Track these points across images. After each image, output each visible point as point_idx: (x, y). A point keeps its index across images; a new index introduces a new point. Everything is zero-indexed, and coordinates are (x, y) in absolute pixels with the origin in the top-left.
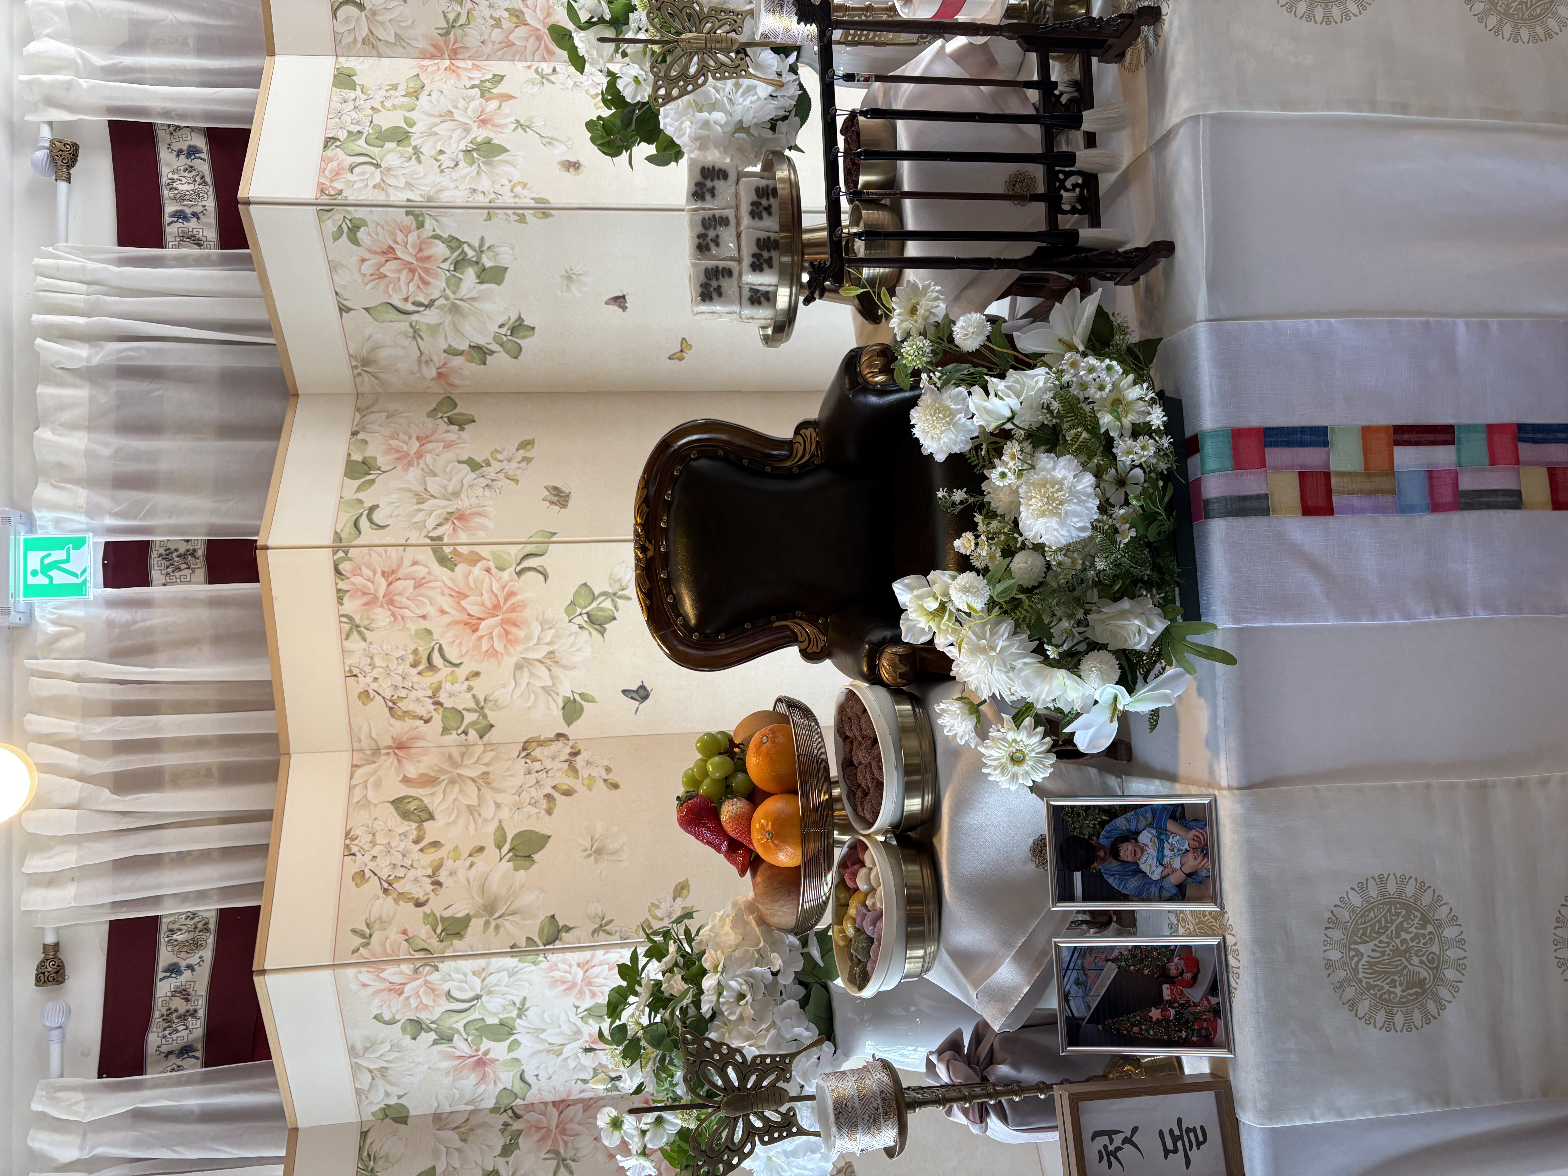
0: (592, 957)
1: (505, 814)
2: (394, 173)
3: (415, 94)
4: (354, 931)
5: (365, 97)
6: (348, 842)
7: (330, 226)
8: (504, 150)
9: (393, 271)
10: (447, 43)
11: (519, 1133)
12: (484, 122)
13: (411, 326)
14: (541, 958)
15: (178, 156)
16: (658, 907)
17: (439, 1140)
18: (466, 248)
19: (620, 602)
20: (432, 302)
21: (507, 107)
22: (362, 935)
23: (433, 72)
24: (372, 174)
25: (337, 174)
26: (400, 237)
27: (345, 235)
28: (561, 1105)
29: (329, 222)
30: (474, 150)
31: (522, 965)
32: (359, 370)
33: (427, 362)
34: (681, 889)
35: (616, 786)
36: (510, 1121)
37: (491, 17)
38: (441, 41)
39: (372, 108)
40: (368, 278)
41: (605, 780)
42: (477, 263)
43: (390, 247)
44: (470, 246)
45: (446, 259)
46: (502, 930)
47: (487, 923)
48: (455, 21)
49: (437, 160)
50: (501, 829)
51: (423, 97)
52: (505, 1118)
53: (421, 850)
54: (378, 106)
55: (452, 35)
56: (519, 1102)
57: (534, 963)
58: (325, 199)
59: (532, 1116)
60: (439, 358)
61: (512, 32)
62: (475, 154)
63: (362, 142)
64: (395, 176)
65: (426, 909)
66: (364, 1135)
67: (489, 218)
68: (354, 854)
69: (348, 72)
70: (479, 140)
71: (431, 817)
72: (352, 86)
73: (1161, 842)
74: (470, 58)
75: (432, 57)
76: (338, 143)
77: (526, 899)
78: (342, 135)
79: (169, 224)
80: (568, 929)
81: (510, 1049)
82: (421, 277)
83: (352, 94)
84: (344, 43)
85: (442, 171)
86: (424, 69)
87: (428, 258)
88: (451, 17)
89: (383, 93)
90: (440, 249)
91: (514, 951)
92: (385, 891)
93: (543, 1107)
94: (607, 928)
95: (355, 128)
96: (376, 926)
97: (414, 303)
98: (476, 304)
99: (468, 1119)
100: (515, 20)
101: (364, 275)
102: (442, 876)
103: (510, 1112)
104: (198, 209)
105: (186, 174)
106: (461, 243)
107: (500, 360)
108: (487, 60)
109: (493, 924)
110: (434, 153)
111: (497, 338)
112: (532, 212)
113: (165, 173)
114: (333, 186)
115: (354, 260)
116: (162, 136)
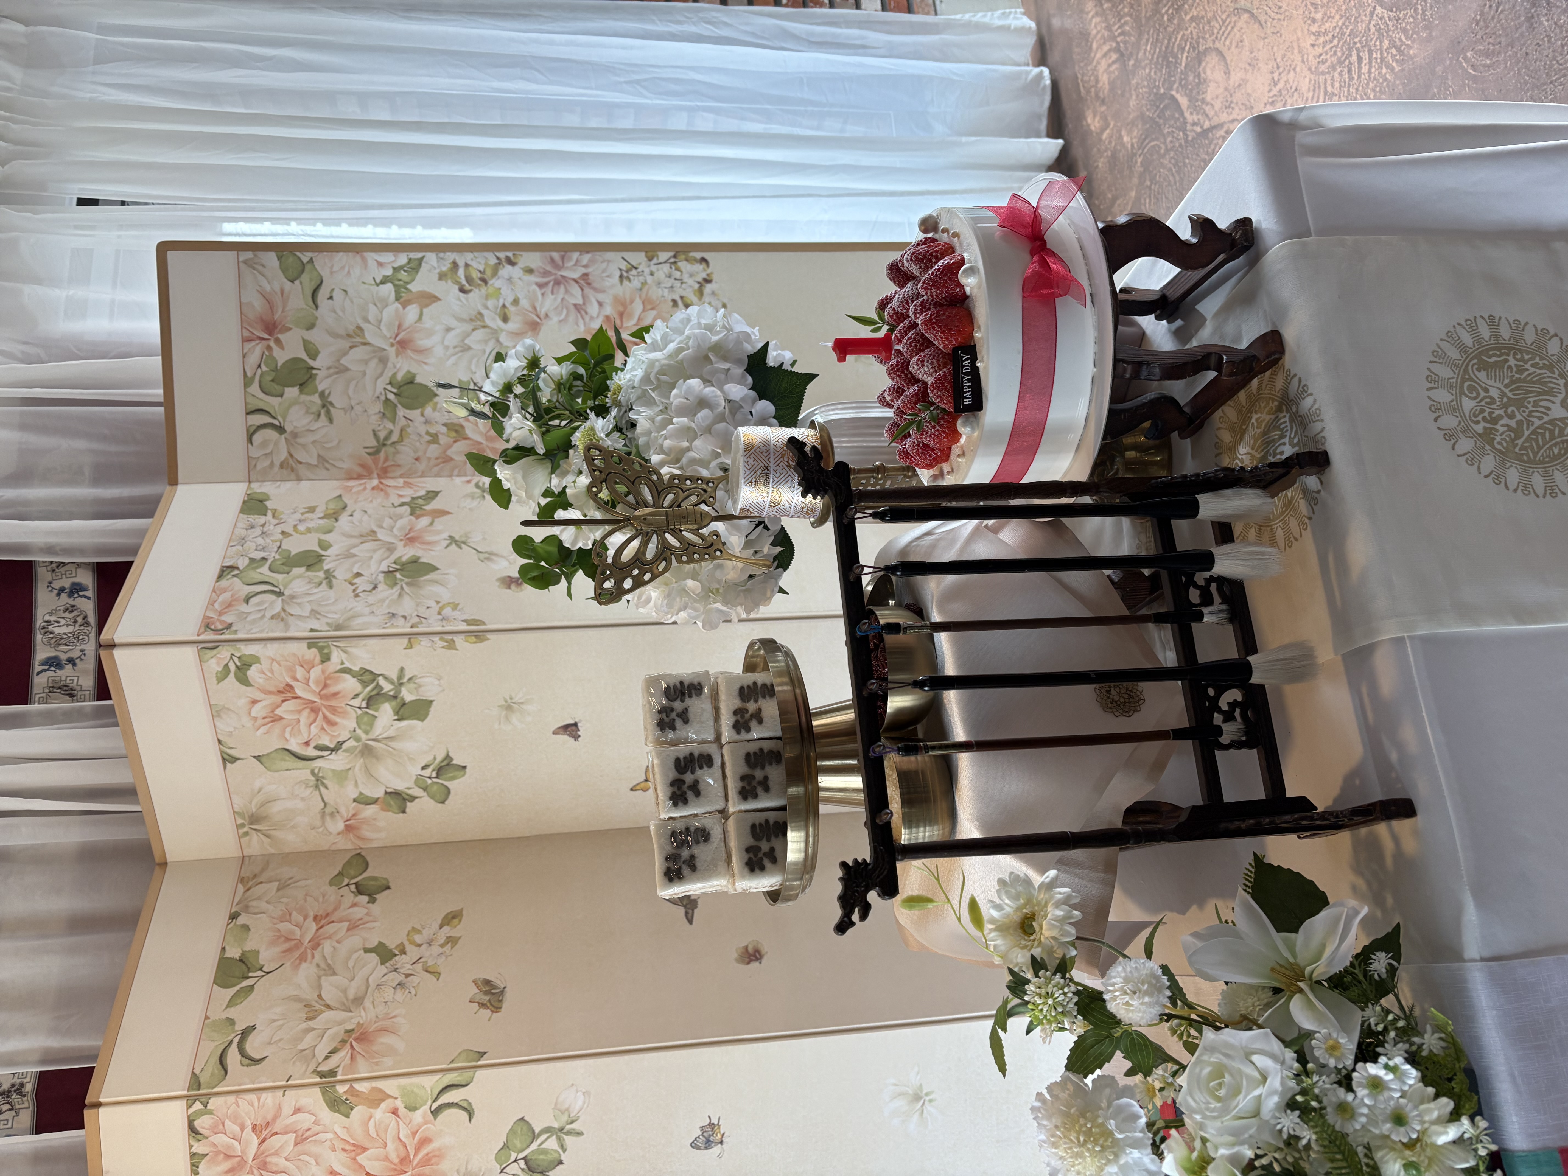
2: (299, 601)
3: (335, 516)
5: (276, 522)
7: (214, 665)
8: (433, 568)
9: (292, 712)
10: (376, 462)
12: (411, 539)
13: (313, 774)
15: (59, 595)
18: (382, 681)
19: (567, 1140)
20: (340, 745)
21: (440, 524)
23: (359, 492)
24: (272, 603)
25: (230, 605)
26: (300, 673)
27: (232, 675)
29: (213, 661)
30: (397, 570)
32: (245, 829)
33: (332, 815)
37: (428, 433)
38: (369, 460)
39: (283, 533)
40: (260, 722)
42: (395, 697)
43: (288, 685)
44: (386, 678)
45: (356, 696)
48: (387, 438)
49: (352, 584)
51: (344, 518)
54: (290, 530)
55: (382, 455)
58: (209, 635)
60: (347, 809)
61: (450, 447)
62: (398, 575)
63: (265, 570)
64: (299, 604)
67: (410, 646)
69: (260, 497)
70: (404, 559)
72: (263, 512)
74: (401, 476)
75: (359, 477)
76: (236, 572)
78: (242, 563)
79: (38, 674)
82: (325, 717)
83: (261, 519)
84: (259, 467)
85: (357, 596)
86: (349, 489)
87: (335, 695)
88: (382, 435)
89: (298, 516)
90: (350, 684)
95: (258, 555)
97: (317, 748)
98: (393, 744)
100: (453, 434)
101: (255, 719)
104: (75, 654)
105: (66, 615)
106: (375, 676)
107: (423, 808)
108: (421, 477)
110: (348, 576)
111: (419, 781)
112: (462, 636)
113: (41, 615)
114: (223, 618)
115: (242, 702)
116: (43, 575)
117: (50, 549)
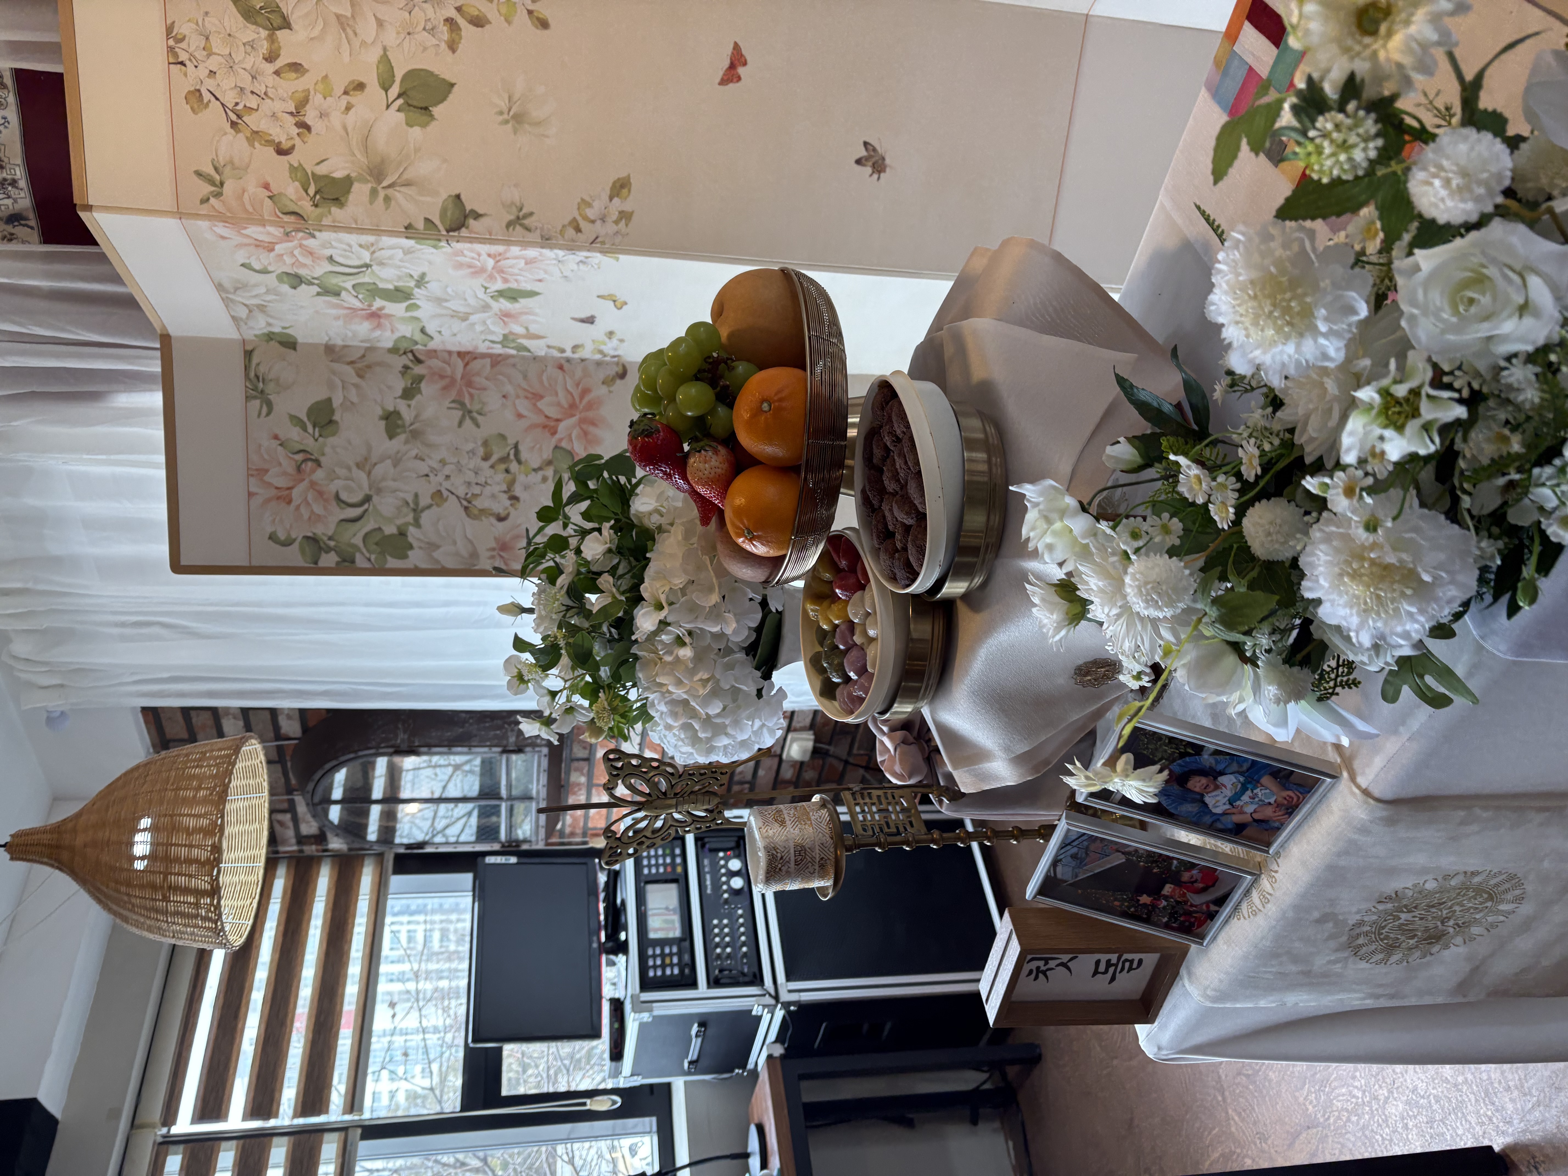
0: (505, 252)
1: (391, 38)
4: (198, 174)
6: (171, 42)
11: (420, 379)
14: (444, 244)
16: (589, 205)
17: (334, 373)
22: (212, 182)
28: (467, 357)
31: (419, 247)
34: (620, 187)
35: (544, 24)
36: (410, 364)
41: (530, 12)
46: (393, 203)
47: (374, 192)
50: (385, 60)
52: (406, 360)
53: (277, 73)
56: (419, 347)
57: (435, 247)
59: (435, 363)
65: (293, 159)
66: (248, 354)
68: (182, 63)
71: (286, 25)
77: (423, 168)
80: (477, 216)
81: (408, 309)
91: (409, 230)
92: (234, 124)
93: (446, 355)
94: (526, 222)
96: (227, 171)
99: (364, 356)
102: (310, 117)
103: (410, 355)
109: (382, 194)
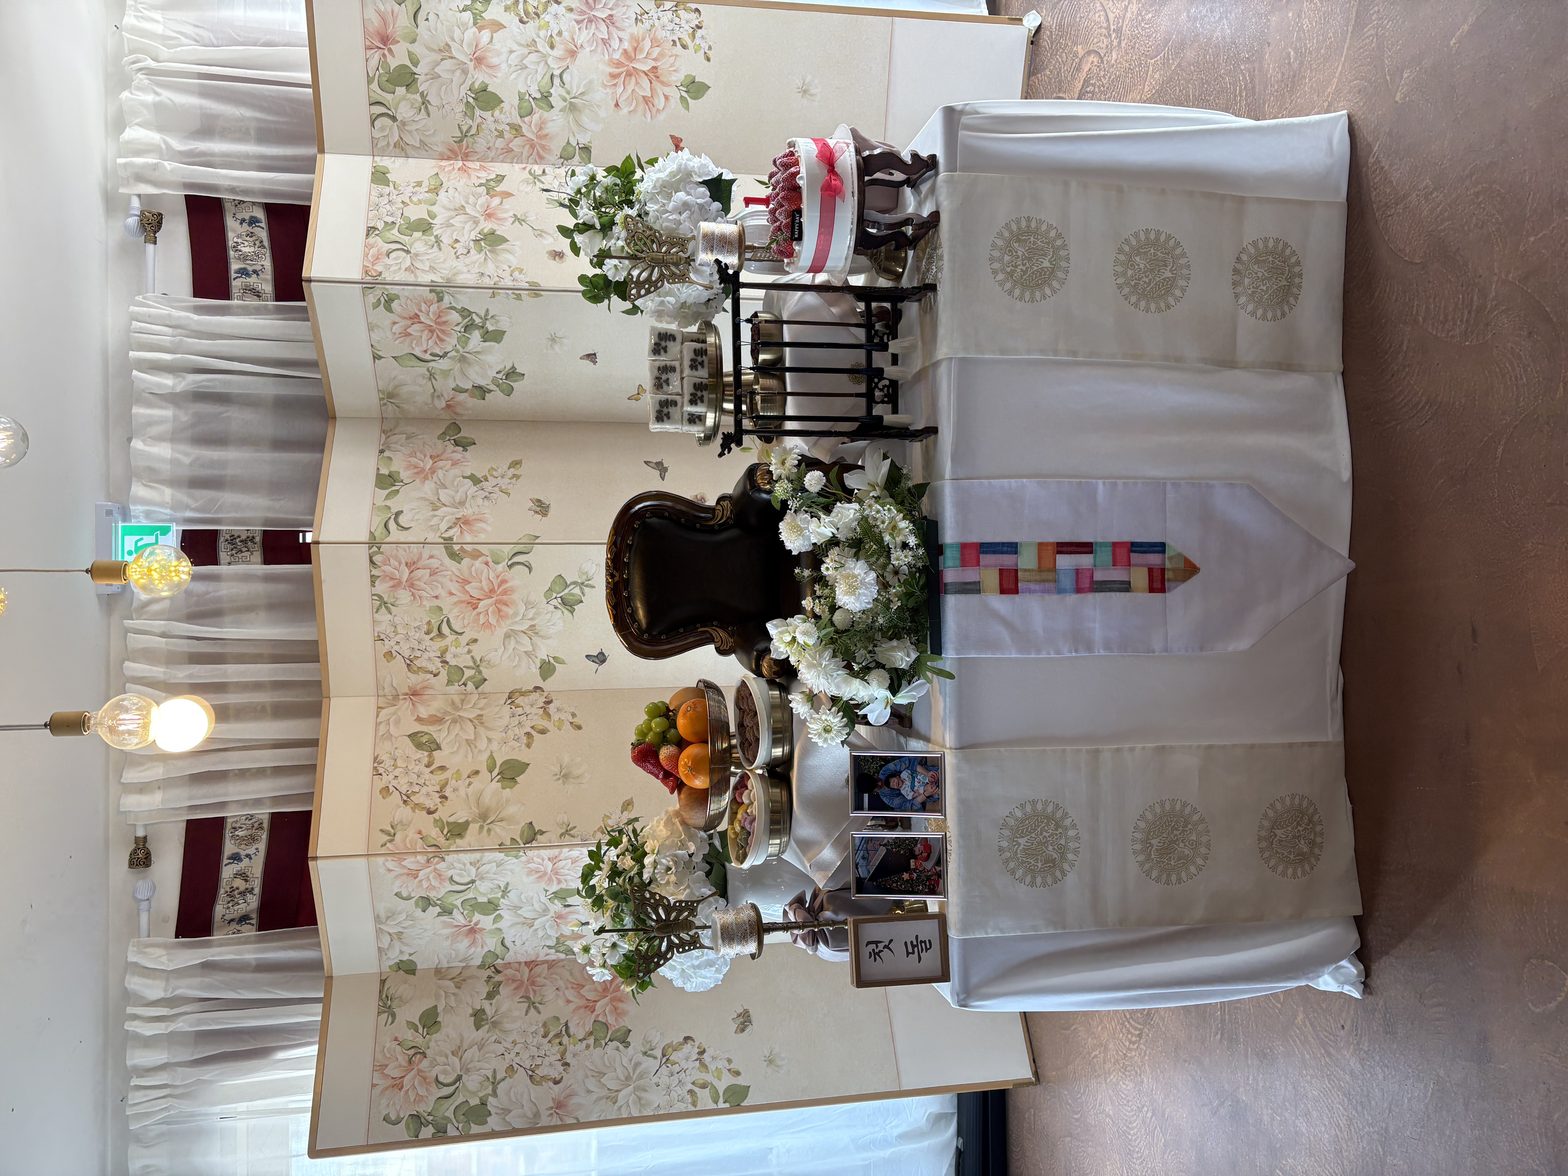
0: (560, 853)
1: (495, 746)
2: (421, 258)
3: (435, 190)
4: (382, 831)
5: (397, 193)
6: (376, 765)
7: (372, 299)
8: (504, 240)
9: (418, 331)
10: (460, 148)
11: (500, 983)
12: (489, 216)
13: (428, 370)
14: (521, 854)
15: (241, 223)
16: (609, 818)
17: (439, 987)
18: (474, 316)
19: (586, 590)
20: (446, 353)
21: (508, 203)
22: (389, 834)
23: (450, 172)
24: (404, 258)
25: (377, 258)
26: (424, 307)
27: (382, 305)
28: (531, 964)
29: (371, 296)
30: (482, 239)
31: (506, 858)
32: (385, 401)
33: (438, 397)
34: (627, 805)
35: (579, 728)
36: (493, 975)
37: (496, 130)
38: (455, 147)
39: (403, 202)
40: (397, 336)
41: (571, 723)
42: (483, 327)
43: (416, 314)
44: (477, 315)
45: (459, 324)
46: (492, 832)
47: (481, 827)
48: (467, 131)
49: (454, 248)
50: (492, 757)
51: (442, 193)
52: (489, 972)
53: (432, 772)
54: (407, 200)
55: (464, 142)
56: (499, 961)
57: (516, 857)
58: (368, 279)
59: (509, 972)
60: (448, 394)
61: (512, 141)
62: (482, 243)
63: (395, 231)
64: (422, 261)
65: (436, 816)
66: (383, 982)
67: (493, 295)
68: (381, 774)
69: (383, 170)
70: (486, 231)
71: (439, 747)
72: (386, 182)
73: (913, 778)
74: (478, 160)
75: (449, 159)
76: (377, 232)
77: (511, 810)
78: (380, 225)
79: (234, 279)
80: (542, 833)
81: (495, 921)
82: (438, 336)
83: (386, 190)
84: (379, 146)
85: (458, 257)
86: (443, 168)
87: (445, 323)
88: (465, 129)
89: (410, 189)
90: (455, 317)
91: (501, 848)
92: (405, 802)
93: (517, 965)
94: (572, 832)
95: (390, 219)
96: (399, 827)
97: (432, 355)
98: (479, 356)
99: (461, 973)
100: (515, 132)
101: (395, 333)
102: (448, 792)
103: (492, 968)
104: (258, 268)
105: (248, 238)
106: (470, 313)
107: (496, 398)
108: (491, 162)
109: (486, 828)
110: (451, 241)
111: (494, 381)
112: (527, 292)
113: (232, 238)
114: (375, 267)
115: (388, 323)
116: (228, 208)
117: (232, 190)
